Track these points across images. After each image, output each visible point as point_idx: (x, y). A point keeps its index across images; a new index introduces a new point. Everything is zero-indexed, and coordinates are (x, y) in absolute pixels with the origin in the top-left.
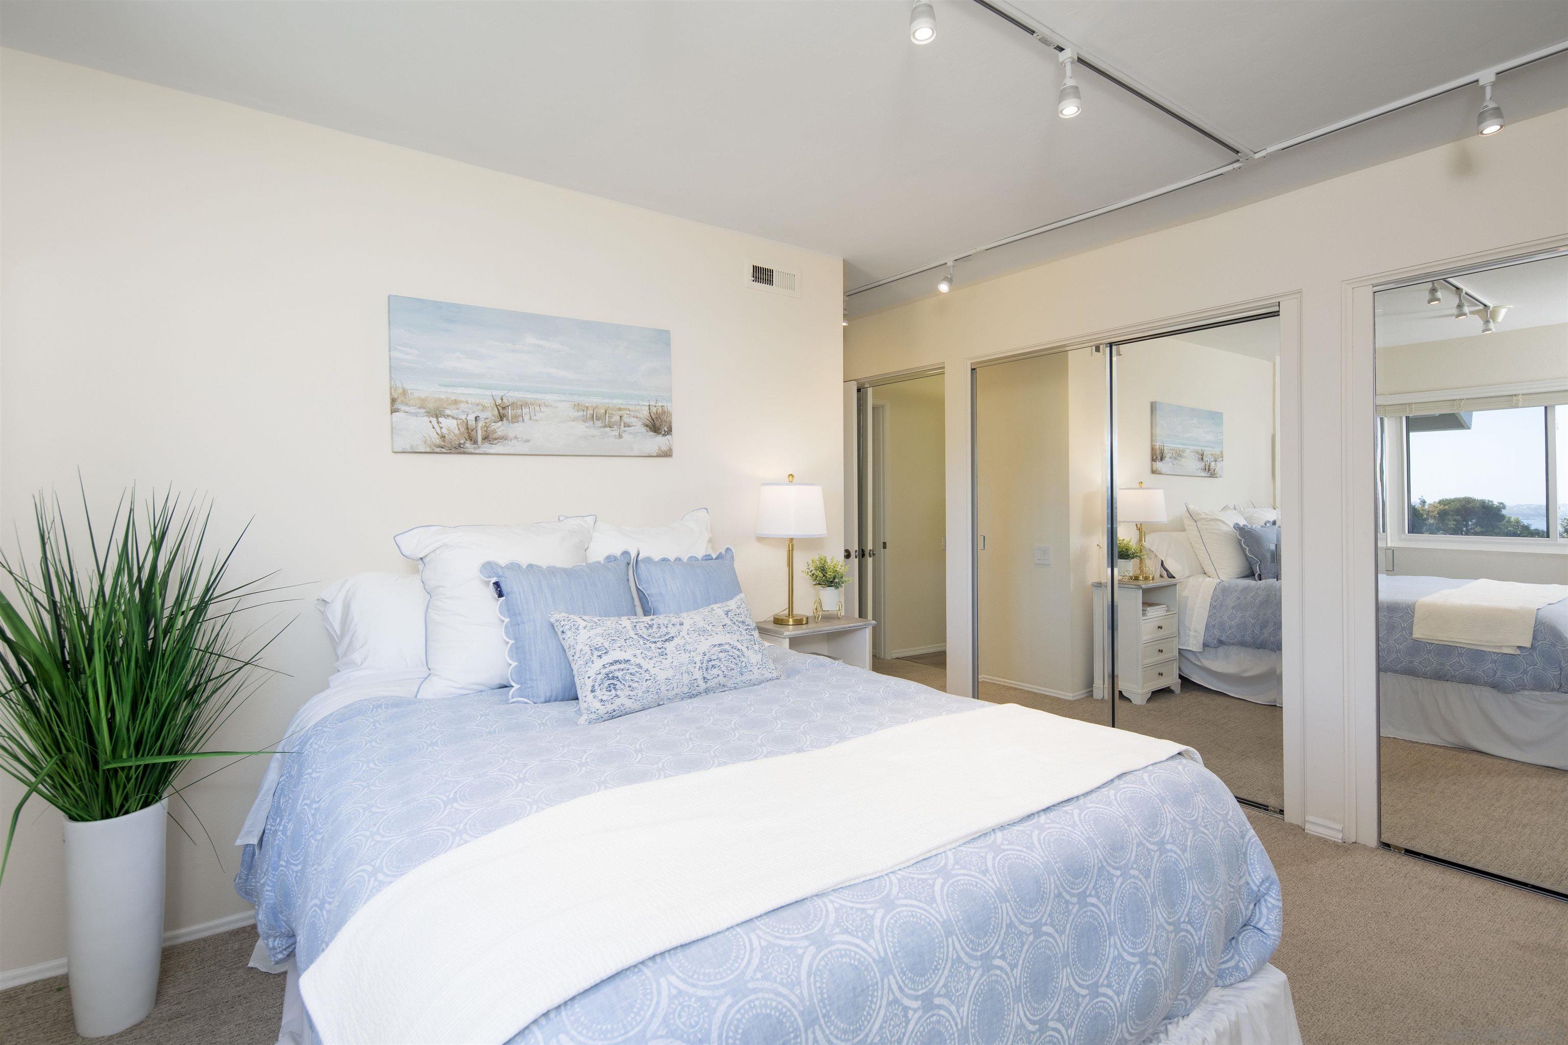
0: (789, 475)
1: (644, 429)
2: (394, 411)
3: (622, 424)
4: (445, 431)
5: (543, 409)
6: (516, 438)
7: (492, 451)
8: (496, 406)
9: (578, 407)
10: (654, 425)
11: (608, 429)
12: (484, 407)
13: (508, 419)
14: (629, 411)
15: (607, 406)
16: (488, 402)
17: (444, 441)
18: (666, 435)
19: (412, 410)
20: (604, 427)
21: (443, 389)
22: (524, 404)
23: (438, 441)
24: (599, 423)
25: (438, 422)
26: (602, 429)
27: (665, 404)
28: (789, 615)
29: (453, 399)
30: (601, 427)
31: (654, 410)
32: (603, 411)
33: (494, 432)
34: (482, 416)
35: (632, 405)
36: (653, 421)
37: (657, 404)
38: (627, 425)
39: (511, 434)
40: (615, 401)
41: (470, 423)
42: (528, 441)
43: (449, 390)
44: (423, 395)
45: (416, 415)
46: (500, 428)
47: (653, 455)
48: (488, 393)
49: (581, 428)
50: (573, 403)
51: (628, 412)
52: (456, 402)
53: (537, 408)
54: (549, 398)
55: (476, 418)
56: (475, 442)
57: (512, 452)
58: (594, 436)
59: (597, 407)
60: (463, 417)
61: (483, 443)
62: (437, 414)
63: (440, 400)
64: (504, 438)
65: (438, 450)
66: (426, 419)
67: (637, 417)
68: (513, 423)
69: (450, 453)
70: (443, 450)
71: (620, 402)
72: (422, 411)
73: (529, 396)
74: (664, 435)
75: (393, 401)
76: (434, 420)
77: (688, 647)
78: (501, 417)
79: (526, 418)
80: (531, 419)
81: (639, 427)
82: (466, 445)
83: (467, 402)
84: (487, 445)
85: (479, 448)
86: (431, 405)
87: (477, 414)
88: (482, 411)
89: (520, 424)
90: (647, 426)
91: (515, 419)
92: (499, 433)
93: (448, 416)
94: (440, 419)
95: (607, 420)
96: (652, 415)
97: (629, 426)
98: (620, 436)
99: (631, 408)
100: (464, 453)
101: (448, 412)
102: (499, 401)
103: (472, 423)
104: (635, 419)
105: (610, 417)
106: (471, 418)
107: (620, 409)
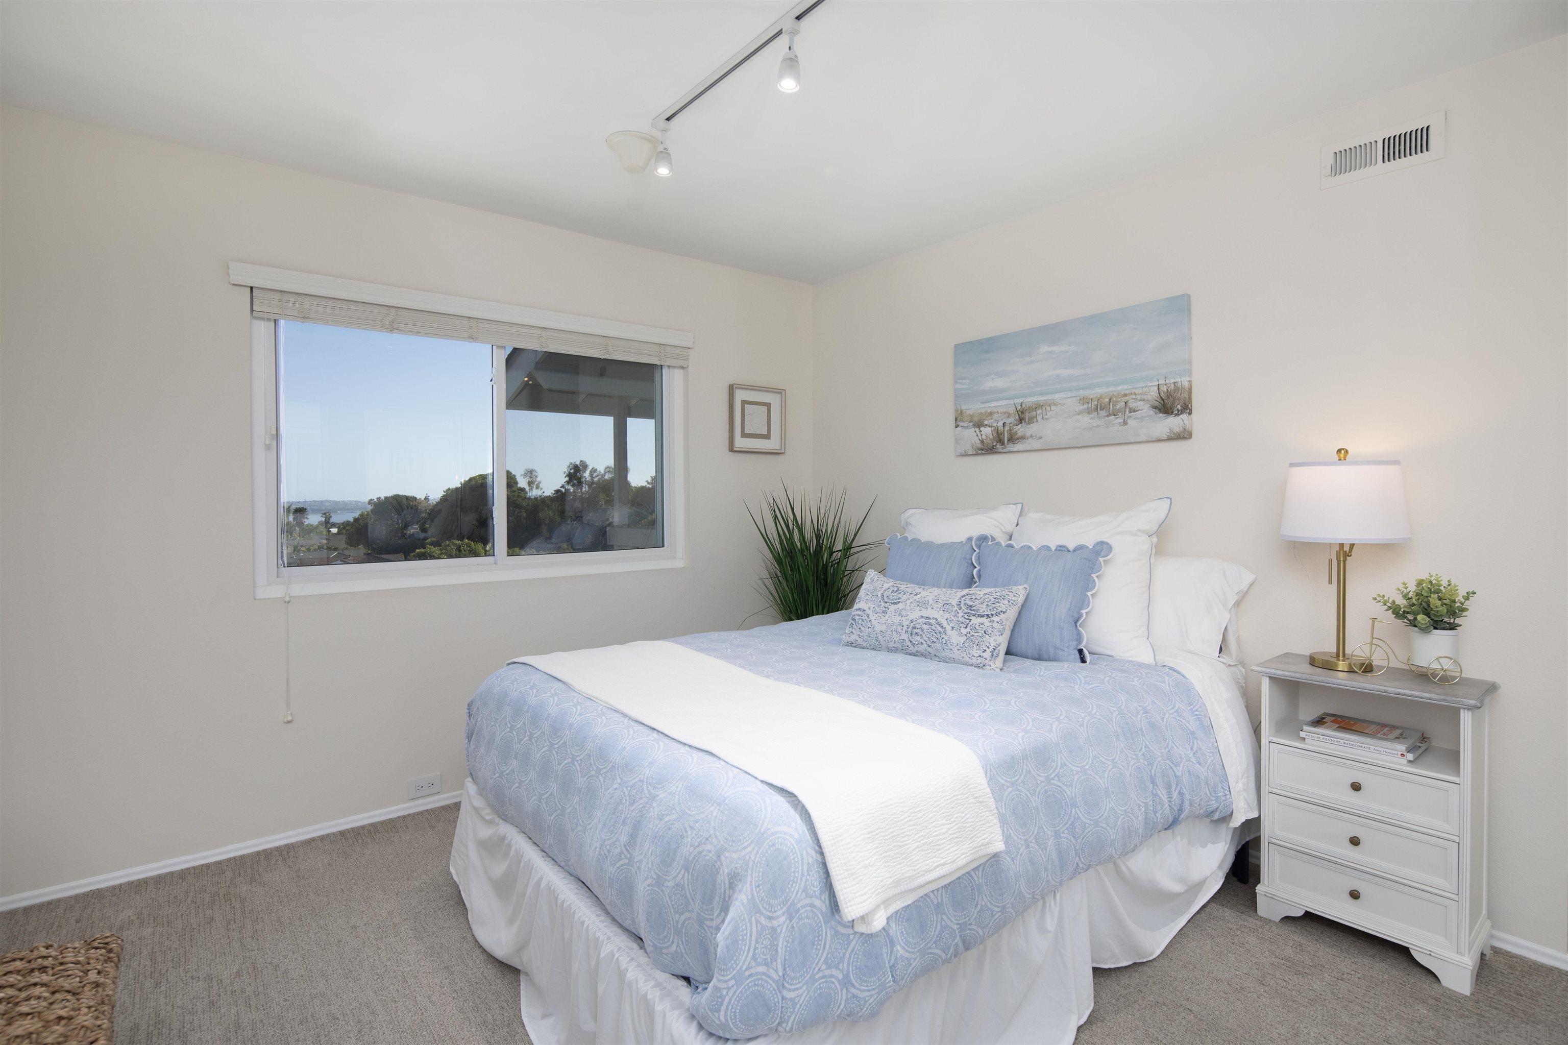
0: (1339, 451)
1: (1152, 412)
2: (957, 426)
3: (1127, 410)
4: (984, 437)
5: (1053, 408)
6: (1031, 436)
7: (1014, 449)
8: (1017, 411)
9: (1084, 400)
10: (1164, 405)
11: (1112, 417)
12: (1009, 414)
13: (1025, 422)
14: (1135, 394)
15: (1111, 394)
16: (1011, 410)
17: (983, 445)
18: (1179, 415)
19: (965, 424)
20: (1107, 416)
21: (983, 406)
22: (1039, 406)
23: (980, 446)
24: (1103, 413)
25: (980, 431)
26: (1106, 418)
27: (1178, 380)
28: (1338, 655)
29: (989, 411)
30: (1105, 417)
31: (1164, 389)
32: (1107, 400)
33: (1016, 433)
34: (1008, 421)
35: (1138, 388)
36: (1163, 401)
37: (1168, 381)
38: (1133, 410)
39: (1028, 434)
40: (1119, 388)
41: (1000, 429)
42: (1040, 438)
43: (987, 405)
44: (971, 412)
45: (967, 428)
46: (1020, 430)
47: (1163, 438)
48: (1011, 402)
49: (1086, 420)
50: (1079, 398)
51: (1134, 397)
52: (991, 414)
53: (1048, 408)
54: (1057, 396)
55: (1004, 424)
56: (1003, 444)
57: (1029, 448)
58: (1098, 426)
59: (1101, 397)
60: (995, 425)
61: (1008, 444)
62: (979, 425)
63: (982, 413)
64: (1023, 438)
65: (980, 452)
66: (973, 429)
67: (1144, 400)
68: (1029, 423)
69: (987, 454)
70: (983, 452)
71: (1126, 387)
72: (971, 424)
73: (1042, 398)
74: (1177, 415)
75: (956, 419)
76: (977, 430)
77: (904, 613)
78: (1021, 420)
79: (1039, 418)
80: (1043, 418)
81: (1146, 410)
82: (998, 446)
83: (998, 412)
84: (1011, 445)
85: (1005, 448)
86: (976, 419)
87: (1004, 420)
88: (1008, 417)
89: (1035, 424)
90: (1155, 408)
91: (1032, 420)
92: (1020, 434)
93: (986, 425)
94: (981, 429)
95: (1111, 408)
96: (1162, 394)
97: (1135, 411)
98: (1125, 423)
99: (1137, 391)
100: (996, 452)
101: (986, 422)
102: (1019, 408)
103: (1001, 428)
104: (1142, 403)
105: (1114, 405)
106: (1000, 424)
107: (1125, 395)
